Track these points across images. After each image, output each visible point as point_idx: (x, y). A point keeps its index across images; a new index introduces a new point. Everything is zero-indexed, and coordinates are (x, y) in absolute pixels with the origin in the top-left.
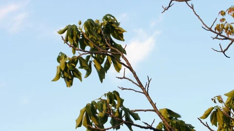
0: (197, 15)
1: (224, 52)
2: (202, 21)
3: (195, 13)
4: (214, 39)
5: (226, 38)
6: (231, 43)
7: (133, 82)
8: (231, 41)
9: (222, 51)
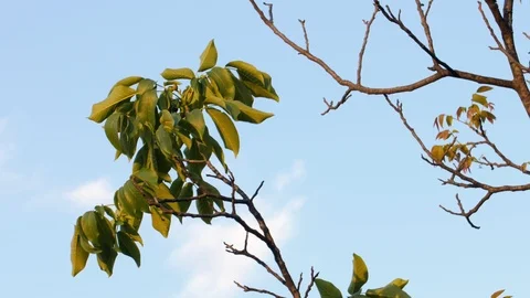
0: (409, 127)
1: (468, 216)
2: (421, 143)
3: (405, 123)
4: (445, 183)
5: (476, 185)
6: (487, 197)
7: (269, 270)
8: (486, 192)
9: (463, 214)
